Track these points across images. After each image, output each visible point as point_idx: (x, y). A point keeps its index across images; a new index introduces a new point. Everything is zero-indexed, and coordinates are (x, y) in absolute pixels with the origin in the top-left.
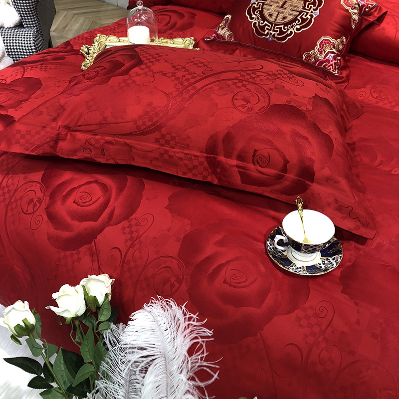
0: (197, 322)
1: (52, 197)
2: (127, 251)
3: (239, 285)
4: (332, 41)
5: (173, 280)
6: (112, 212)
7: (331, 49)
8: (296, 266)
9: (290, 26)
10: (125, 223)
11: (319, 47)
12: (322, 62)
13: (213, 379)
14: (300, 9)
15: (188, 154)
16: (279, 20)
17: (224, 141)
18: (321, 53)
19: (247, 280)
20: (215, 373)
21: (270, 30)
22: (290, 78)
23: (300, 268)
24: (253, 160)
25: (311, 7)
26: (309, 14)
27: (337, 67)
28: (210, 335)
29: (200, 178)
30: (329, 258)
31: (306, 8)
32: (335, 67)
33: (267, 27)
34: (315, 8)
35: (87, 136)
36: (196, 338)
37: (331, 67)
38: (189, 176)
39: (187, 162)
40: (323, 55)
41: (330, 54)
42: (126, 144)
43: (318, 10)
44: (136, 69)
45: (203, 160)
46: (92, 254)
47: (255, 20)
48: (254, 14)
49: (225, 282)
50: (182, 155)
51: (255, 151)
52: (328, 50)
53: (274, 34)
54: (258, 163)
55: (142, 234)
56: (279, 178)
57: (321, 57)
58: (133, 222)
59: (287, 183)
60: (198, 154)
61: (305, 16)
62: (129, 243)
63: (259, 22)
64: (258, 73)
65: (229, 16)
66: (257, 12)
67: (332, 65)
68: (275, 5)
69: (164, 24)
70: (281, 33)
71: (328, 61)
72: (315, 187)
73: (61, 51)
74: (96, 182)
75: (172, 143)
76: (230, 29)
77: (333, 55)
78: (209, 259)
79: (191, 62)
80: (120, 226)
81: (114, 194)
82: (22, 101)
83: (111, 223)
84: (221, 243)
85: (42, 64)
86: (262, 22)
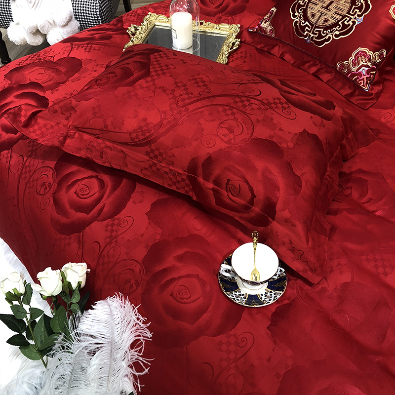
0: (143, 323)
1: (60, 184)
2: (105, 247)
3: (183, 301)
4: (368, 54)
5: (133, 281)
6: (103, 208)
7: (366, 62)
8: (240, 292)
9: (329, 30)
10: (109, 221)
11: (354, 58)
12: (354, 75)
13: (144, 373)
14: (344, 13)
15: (173, 171)
16: (320, 23)
17: (203, 165)
18: (354, 65)
19: (190, 297)
20: (146, 368)
21: (310, 32)
22: (284, 108)
23: (243, 295)
24: (226, 187)
25: (356, 12)
26: (352, 20)
27: (368, 82)
28: (149, 337)
29: (182, 191)
30: (273, 291)
31: (351, 12)
32: (367, 82)
33: (307, 28)
34: (360, 13)
35: (92, 138)
36: (139, 336)
37: (362, 81)
38: (174, 188)
39: (171, 176)
40: (357, 67)
41: (363, 68)
42: (122, 151)
43: (363, 16)
44: (142, 81)
45: (185, 177)
46: (79, 242)
47: (297, 18)
48: (298, 12)
49: (171, 295)
50: (168, 171)
51: (228, 180)
52: (362, 63)
53: (313, 37)
54: (230, 191)
55: (120, 235)
56: (247, 208)
57: (354, 69)
58: (116, 222)
59: (253, 214)
60: (181, 171)
61: (347, 22)
62: (108, 240)
63: (301, 22)
64: (252, 101)
65: (274, 9)
66: (301, 10)
67: (363, 79)
68: (321, 4)
69: (216, 5)
70: (320, 37)
71: (360, 74)
72: (275, 226)
73: (111, 29)
74: (96, 177)
75: (160, 158)
76: (272, 24)
77: (366, 69)
78: (165, 271)
79: (193, 79)
80: (105, 222)
81: (108, 191)
82: (60, 83)
83: (99, 218)
84: (180, 258)
85: (88, 44)
86: (303, 21)
